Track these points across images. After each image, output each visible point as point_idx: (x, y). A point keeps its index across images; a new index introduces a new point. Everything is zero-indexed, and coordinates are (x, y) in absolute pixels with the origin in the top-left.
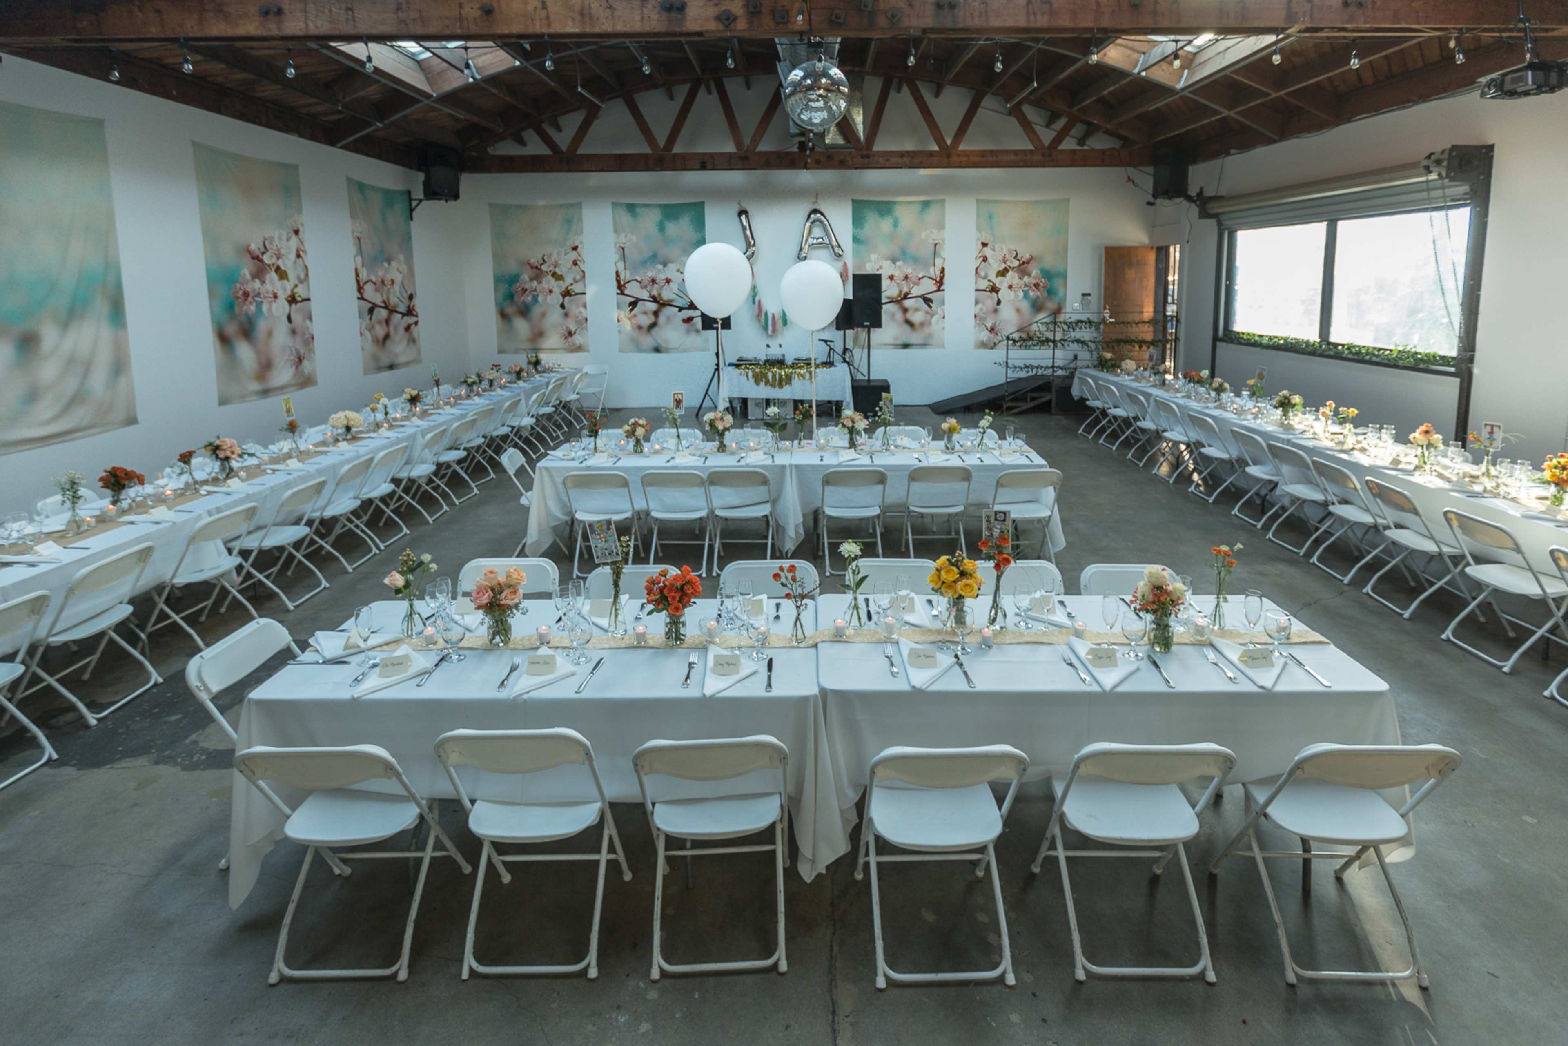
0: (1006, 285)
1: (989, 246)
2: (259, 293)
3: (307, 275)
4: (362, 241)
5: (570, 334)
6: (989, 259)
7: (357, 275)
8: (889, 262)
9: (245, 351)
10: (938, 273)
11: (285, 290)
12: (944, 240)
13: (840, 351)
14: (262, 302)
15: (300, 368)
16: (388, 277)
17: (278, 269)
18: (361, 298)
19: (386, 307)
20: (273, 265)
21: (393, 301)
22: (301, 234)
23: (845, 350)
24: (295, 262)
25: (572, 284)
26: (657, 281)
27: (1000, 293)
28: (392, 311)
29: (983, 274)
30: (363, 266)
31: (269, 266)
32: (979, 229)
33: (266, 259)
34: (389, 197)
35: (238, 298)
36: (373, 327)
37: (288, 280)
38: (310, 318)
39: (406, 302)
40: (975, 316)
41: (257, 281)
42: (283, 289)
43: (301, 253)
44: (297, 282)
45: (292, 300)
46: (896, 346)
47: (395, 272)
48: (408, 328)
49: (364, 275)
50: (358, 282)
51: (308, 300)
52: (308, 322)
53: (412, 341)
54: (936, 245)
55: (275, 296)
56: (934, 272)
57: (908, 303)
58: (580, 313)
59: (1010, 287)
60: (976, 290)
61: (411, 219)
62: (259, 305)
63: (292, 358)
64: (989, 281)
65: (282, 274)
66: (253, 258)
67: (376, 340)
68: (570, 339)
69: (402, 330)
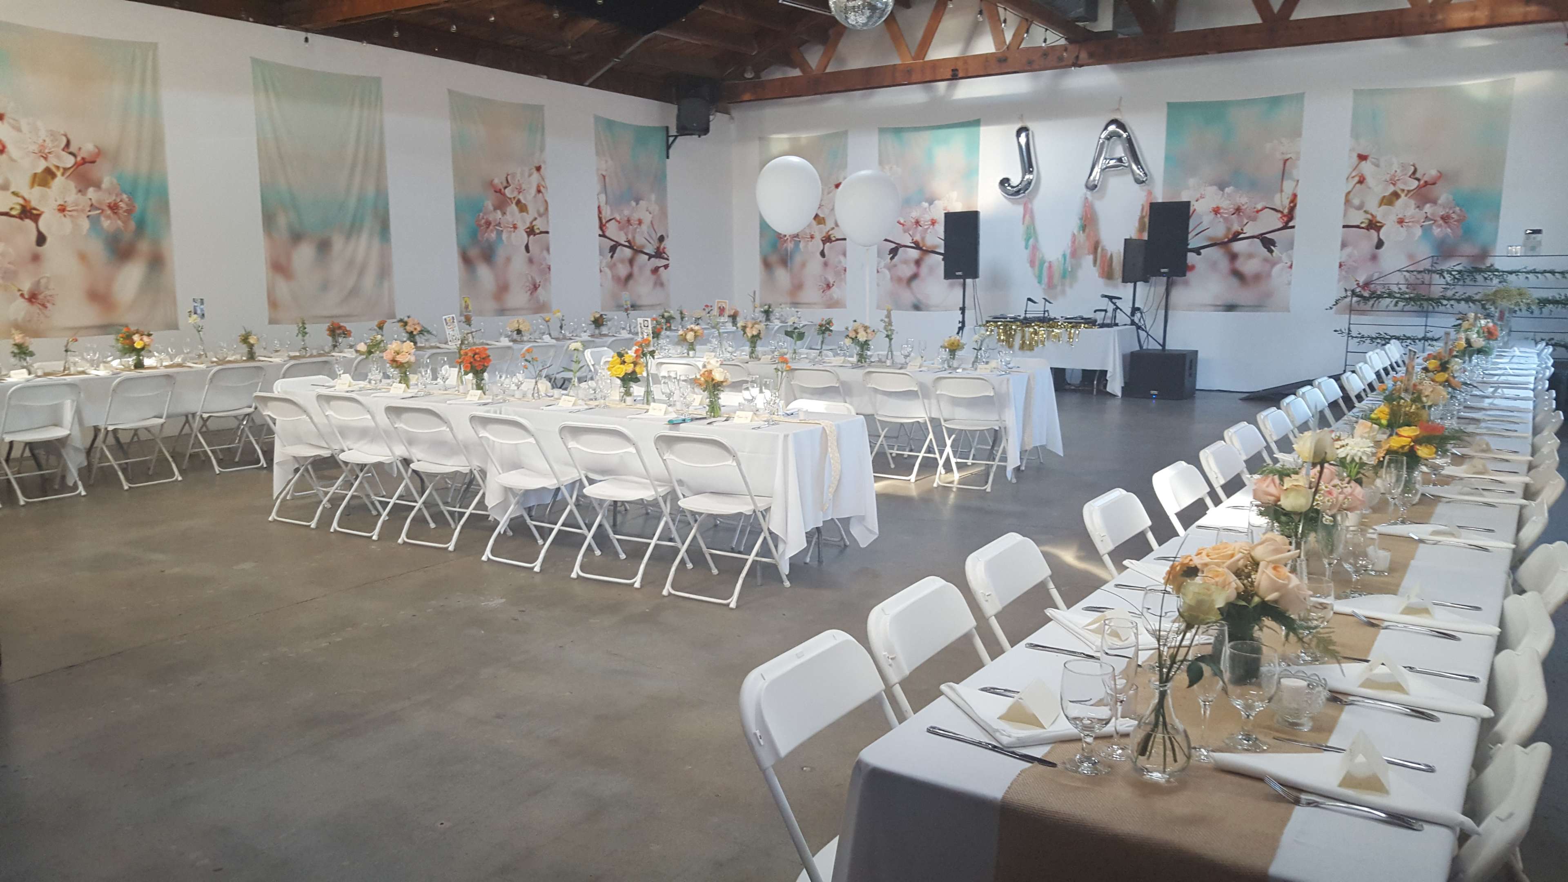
0: (1394, 218)
1: (1370, 159)
2: (500, 223)
3: (547, 209)
4: (606, 178)
5: (829, 286)
6: (1369, 180)
7: (600, 212)
8: (1215, 188)
9: (484, 272)
10: (1286, 202)
11: (525, 222)
12: (1298, 153)
13: (1128, 311)
14: (502, 231)
15: (535, 295)
16: (635, 217)
17: (518, 202)
18: (603, 235)
19: (630, 247)
20: (514, 198)
21: (640, 241)
22: (542, 170)
23: (1135, 310)
24: (535, 197)
25: (833, 229)
26: (922, 223)
27: (1382, 231)
28: (638, 251)
29: (1356, 202)
30: (606, 203)
31: (510, 199)
32: (1355, 134)
33: (508, 192)
34: (641, 134)
35: (480, 226)
36: (615, 265)
37: (528, 213)
38: (548, 250)
39: (656, 244)
40: (1340, 266)
41: (499, 212)
42: (523, 221)
43: (542, 189)
44: (536, 216)
45: (531, 231)
46: (1217, 307)
47: (644, 212)
48: (655, 270)
49: (607, 213)
50: (600, 219)
51: (547, 232)
52: (545, 253)
53: (659, 283)
54: (1286, 161)
55: (515, 227)
56: (1281, 201)
57: (1238, 246)
58: (840, 262)
59: (1401, 221)
60: (1344, 227)
61: (668, 157)
62: (500, 233)
63: (528, 284)
64: (1366, 212)
65: (522, 207)
66: (496, 192)
67: (617, 279)
68: (828, 293)
69: (648, 272)
